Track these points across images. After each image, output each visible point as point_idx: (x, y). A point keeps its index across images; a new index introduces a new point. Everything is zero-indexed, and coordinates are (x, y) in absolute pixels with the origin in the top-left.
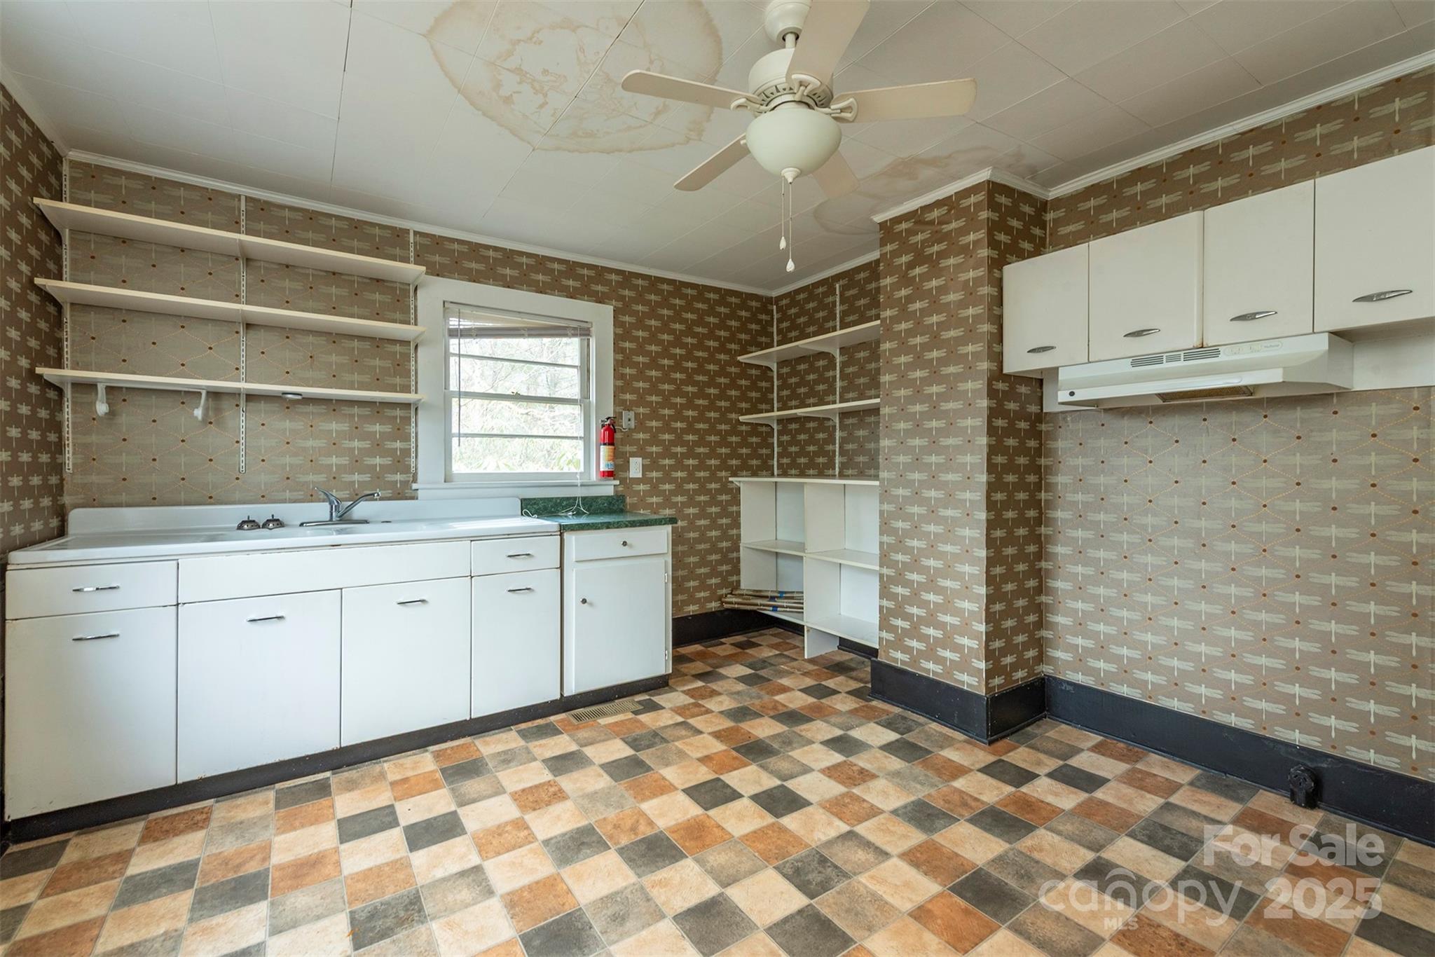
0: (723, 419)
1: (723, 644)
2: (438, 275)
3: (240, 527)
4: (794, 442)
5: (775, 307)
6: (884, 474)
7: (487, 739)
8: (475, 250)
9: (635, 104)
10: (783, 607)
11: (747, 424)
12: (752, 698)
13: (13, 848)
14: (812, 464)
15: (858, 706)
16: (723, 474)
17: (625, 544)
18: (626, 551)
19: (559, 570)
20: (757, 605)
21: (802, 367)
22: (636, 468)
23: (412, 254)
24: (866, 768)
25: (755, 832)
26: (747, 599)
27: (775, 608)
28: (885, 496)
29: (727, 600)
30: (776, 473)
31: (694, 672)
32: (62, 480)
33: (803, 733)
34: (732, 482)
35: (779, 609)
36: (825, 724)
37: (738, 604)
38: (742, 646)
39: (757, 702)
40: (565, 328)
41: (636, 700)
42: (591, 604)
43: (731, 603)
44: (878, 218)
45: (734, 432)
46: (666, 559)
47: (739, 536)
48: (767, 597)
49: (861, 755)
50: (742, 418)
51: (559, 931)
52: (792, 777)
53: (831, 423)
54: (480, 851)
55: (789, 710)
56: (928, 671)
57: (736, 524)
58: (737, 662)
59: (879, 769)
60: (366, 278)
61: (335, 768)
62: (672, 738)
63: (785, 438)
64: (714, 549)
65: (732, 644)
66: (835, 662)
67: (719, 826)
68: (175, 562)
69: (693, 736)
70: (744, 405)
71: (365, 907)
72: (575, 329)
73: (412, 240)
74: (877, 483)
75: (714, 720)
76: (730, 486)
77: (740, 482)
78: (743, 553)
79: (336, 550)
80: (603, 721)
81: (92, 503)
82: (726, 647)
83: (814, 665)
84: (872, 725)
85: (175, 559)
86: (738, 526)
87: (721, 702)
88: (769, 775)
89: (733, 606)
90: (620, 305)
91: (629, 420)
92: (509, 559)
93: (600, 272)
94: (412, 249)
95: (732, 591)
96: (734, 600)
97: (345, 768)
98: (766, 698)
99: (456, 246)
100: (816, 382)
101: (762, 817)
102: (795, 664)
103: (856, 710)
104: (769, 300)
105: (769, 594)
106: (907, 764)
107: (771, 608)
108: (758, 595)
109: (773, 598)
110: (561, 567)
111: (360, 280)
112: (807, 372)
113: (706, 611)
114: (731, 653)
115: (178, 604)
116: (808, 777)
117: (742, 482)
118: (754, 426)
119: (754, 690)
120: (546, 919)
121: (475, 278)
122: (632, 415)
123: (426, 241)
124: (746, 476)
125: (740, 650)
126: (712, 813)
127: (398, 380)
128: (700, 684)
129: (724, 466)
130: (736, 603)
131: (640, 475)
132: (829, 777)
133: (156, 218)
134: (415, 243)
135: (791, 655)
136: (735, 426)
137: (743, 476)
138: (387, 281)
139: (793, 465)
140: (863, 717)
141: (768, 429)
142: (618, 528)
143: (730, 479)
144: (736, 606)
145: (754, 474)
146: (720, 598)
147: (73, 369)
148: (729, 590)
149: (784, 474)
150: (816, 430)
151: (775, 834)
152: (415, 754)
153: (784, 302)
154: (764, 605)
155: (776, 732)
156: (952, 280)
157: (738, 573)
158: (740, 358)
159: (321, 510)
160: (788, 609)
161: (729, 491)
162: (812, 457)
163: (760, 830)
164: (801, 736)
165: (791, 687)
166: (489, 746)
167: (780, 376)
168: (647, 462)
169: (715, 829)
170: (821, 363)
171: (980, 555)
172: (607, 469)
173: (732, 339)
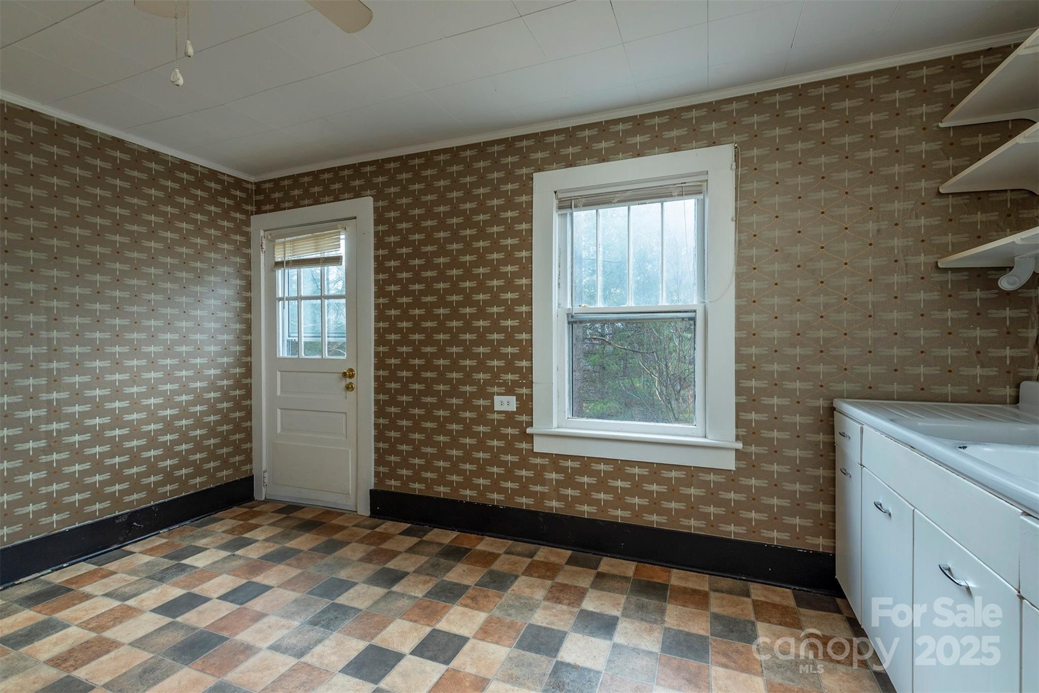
67: (415, 621)
126: (428, 630)
169: (417, 618)
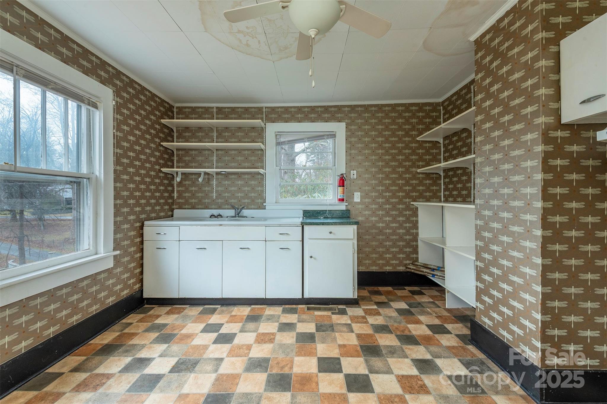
0: (407, 171)
1: (405, 289)
2: (273, 122)
3: (210, 217)
4: (451, 182)
5: (442, 107)
6: (477, 201)
7: (271, 308)
8: (286, 109)
9: (288, 26)
10: (437, 275)
11: (422, 173)
12: (395, 322)
13: (146, 306)
14: (459, 195)
15: (457, 345)
16: (407, 200)
17: (331, 233)
18: (332, 236)
19: (301, 242)
20: (423, 272)
21: (455, 139)
22: (357, 197)
23: (264, 116)
24: (427, 385)
25: (330, 394)
26: (418, 268)
27: (434, 275)
28: (478, 215)
29: (408, 267)
30: (442, 200)
31: (377, 301)
32: (173, 201)
33: (406, 350)
34: (413, 205)
35: (435, 276)
36: (424, 349)
37: (414, 270)
38: (413, 293)
39: (396, 325)
40: (323, 136)
41: (339, 307)
42: (315, 259)
43: (410, 269)
44: (473, 38)
45: (414, 177)
46: (354, 242)
47: (417, 234)
48: (430, 268)
49: (431, 376)
50: (419, 171)
51: (220, 399)
52: (377, 372)
53: (469, 170)
54: (229, 353)
55: (411, 334)
56: (504, 337)
57: (415, 225)
58: (404, 300)
59: (435, 390)
60: (249, 128)
61: (222, 305)
62: (337, 330)
63: (447, 180)
64: (401, 239)
65: (409, 291)
66: (464, 314)
67: (317, 383)
68: (178, 227)
69: (348, 332)
70: (421, 163)
71: (184, 358)
72: (328, 135)
73: (264, 111)
74: (473, 207)
75: (365, 328)
76: (412, 207)
77: (418, 204)
78: (420, 243)
79: (221, 227)
80: (317, 313)
81: (180, 208)
82: (405, 292)
83: (449, 313)
84: (456, 360)
85: (179, 226)
86: (417, 228)
87: (377, 319)
88: (365, 366)
89: (411, 270)
90: (349, 121)
91: (354, 175)
92: (280, 235)
93: (339, 108)
94: (264, 114)
95: (413, 262)
96: (412, 267)
97: (225, 306)
98: (403, 324)
99: (280, 109)
100: (462, 146)
101: (341, 388)
102: (437, 310)
103: (453, 347)
104: (438, 104)
105: (432, 267)
106: (459, 394)
107: (431, 275)
108: (426, 266)
109: (433, 270)
110: (303, 241)
111: (248, 129)
112: (457, 141)
113: (396, 271)
114: (407, 295)
115: (179, 241)
116: (386, 376)
117: (420, 205)
118: (428, 175)
119: (400, 318)
120: (220, 392)
121: (286, 121)
122: (355, 172)
123: (269, 110)
124: (422, 202)
125: (411, 295)
126: (320, 374)
127: (260, 164)
128: (375, 307)
129: (408, 196)
130: (413, 269)
131: (359, 201)
132: (399, 381)
133: (194, 119)
134: (265, 112)
135: (438, 304)
136: (415, 176)
137: (420, 202)
138: (257, 128)
139: (451, 195)
140: (453, 353)
141: (438, 176)
142: (328, 225)
143: (412, 203)
144: (413, 271)
145: (428, 200)
146: (406, 265)
147: (176, 168)
148: (411, 262)
149: (446, 201)
150: (462, 175)
151: (339, 400)
152: (246, 307)
153: (446, 103)
154: (428, 273)
155: (392, 344)
156: (516, 63)
157: (417, 253)
158: (418, 139)
159: (232, 212)
160: (441, 278)
161: (411, 209)
162: (460, 190)
163: (334, 394)
164: (403, 351)
165: (423, 322)
166: (270, 311)
167: (444, 145)
168: (363, 194)
169: (314, 383)
170: (464, 135)
171: (537, 262)
172: (340, 198)
173: (413, 129)
